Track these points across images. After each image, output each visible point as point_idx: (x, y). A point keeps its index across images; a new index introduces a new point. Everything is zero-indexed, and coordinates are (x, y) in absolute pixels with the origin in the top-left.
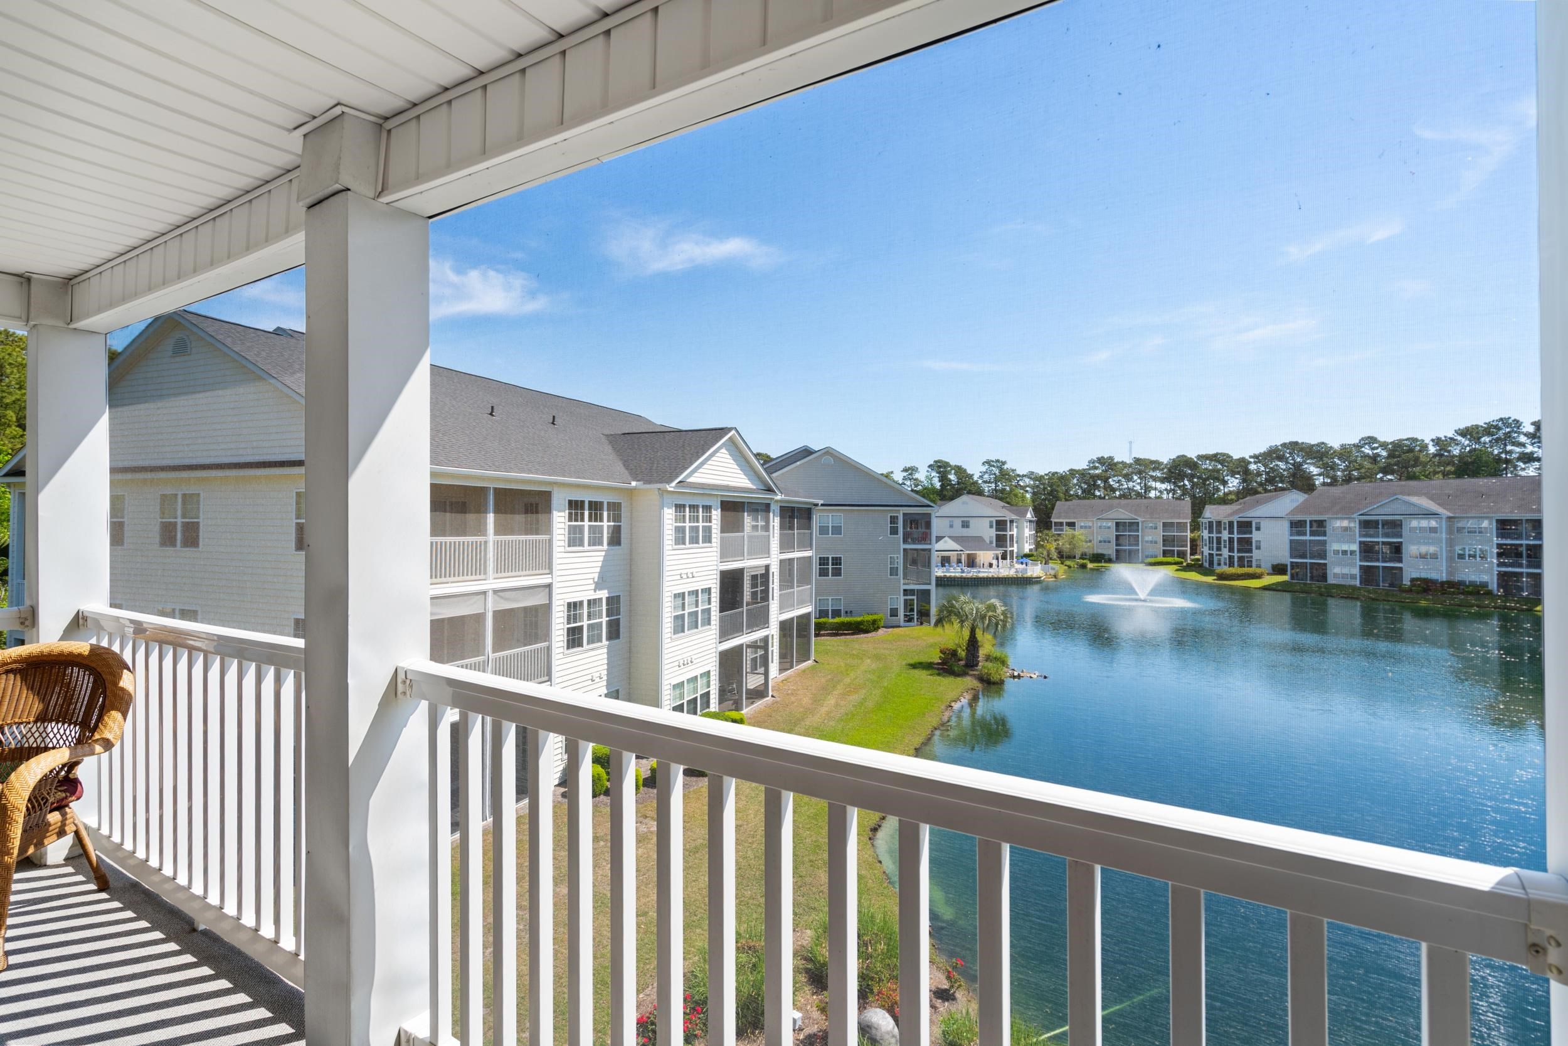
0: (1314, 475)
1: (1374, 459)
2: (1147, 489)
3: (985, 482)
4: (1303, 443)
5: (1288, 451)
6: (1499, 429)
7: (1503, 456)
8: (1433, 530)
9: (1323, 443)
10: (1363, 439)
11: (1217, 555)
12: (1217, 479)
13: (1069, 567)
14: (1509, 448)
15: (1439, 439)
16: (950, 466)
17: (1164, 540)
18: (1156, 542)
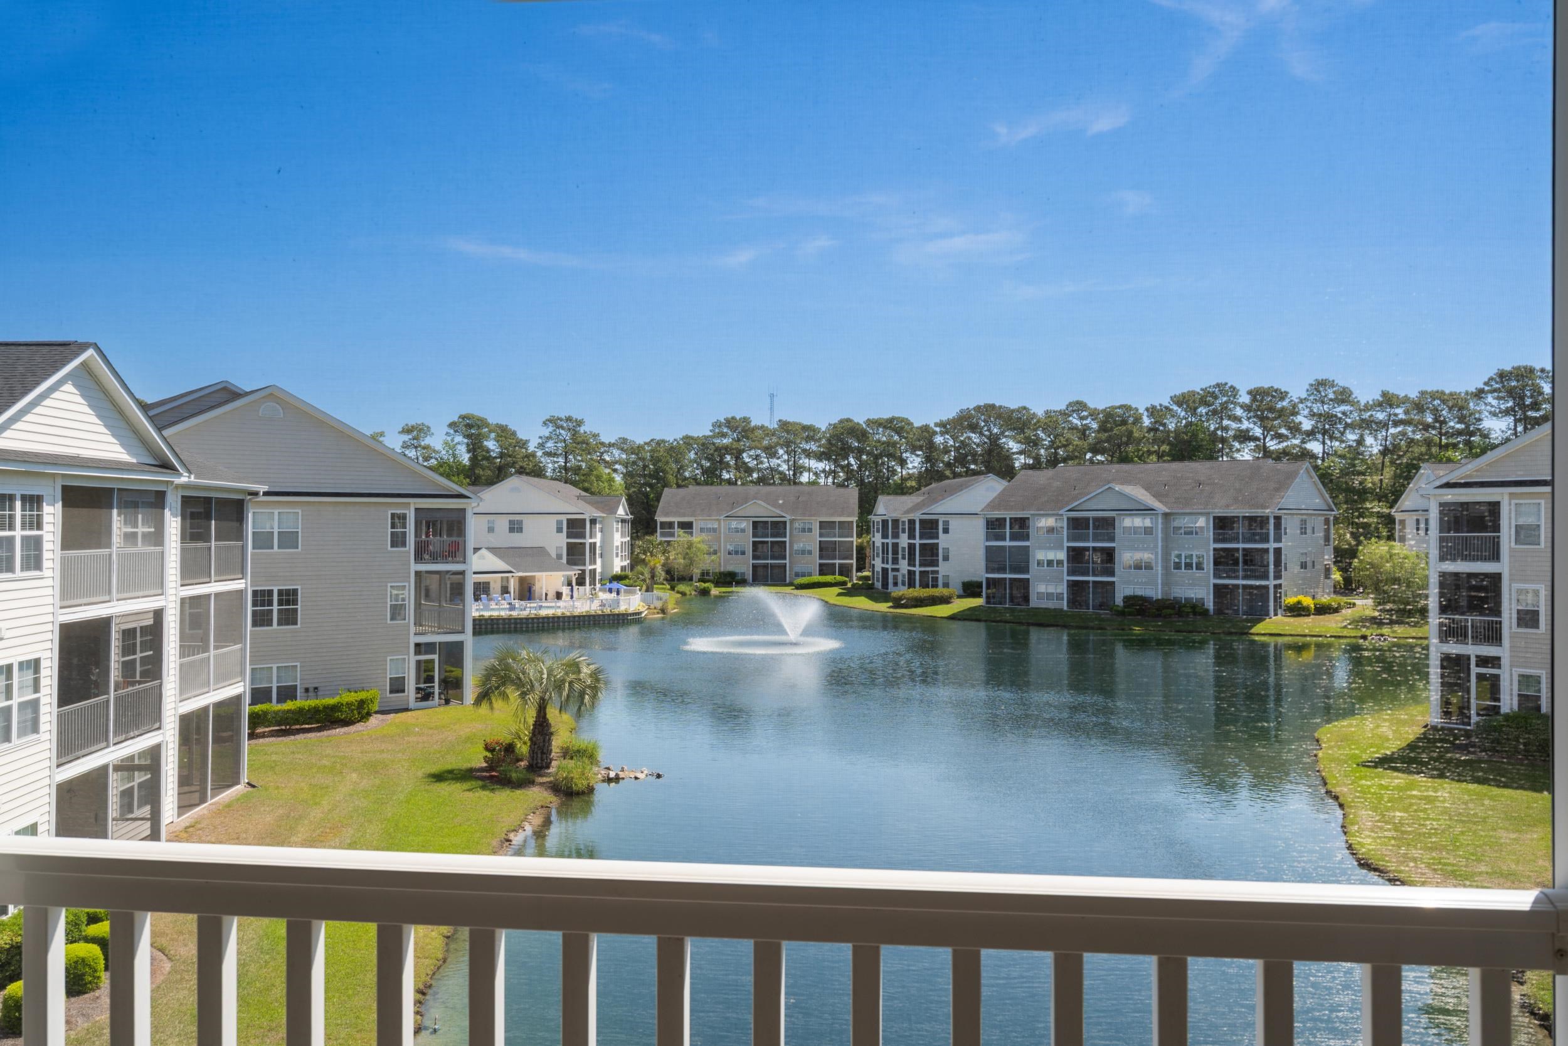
0: (1013, 453)
1: (1083, 432)
2: (798, 469)
3: (549, 454)
4: (1000, 407)
5: (983, 417)
6: (1216, 398)
7: (1219, 433)
8: (1148, 531)
9: (1025, 408)
10: (1070, 404)
11: (894, 570)
12: (891, 456)
13: (683, 594)
14: (1225, 422)
15: (1154, 407)
16: (487, 425)
17: (821, 549)
18: (810, 552)
